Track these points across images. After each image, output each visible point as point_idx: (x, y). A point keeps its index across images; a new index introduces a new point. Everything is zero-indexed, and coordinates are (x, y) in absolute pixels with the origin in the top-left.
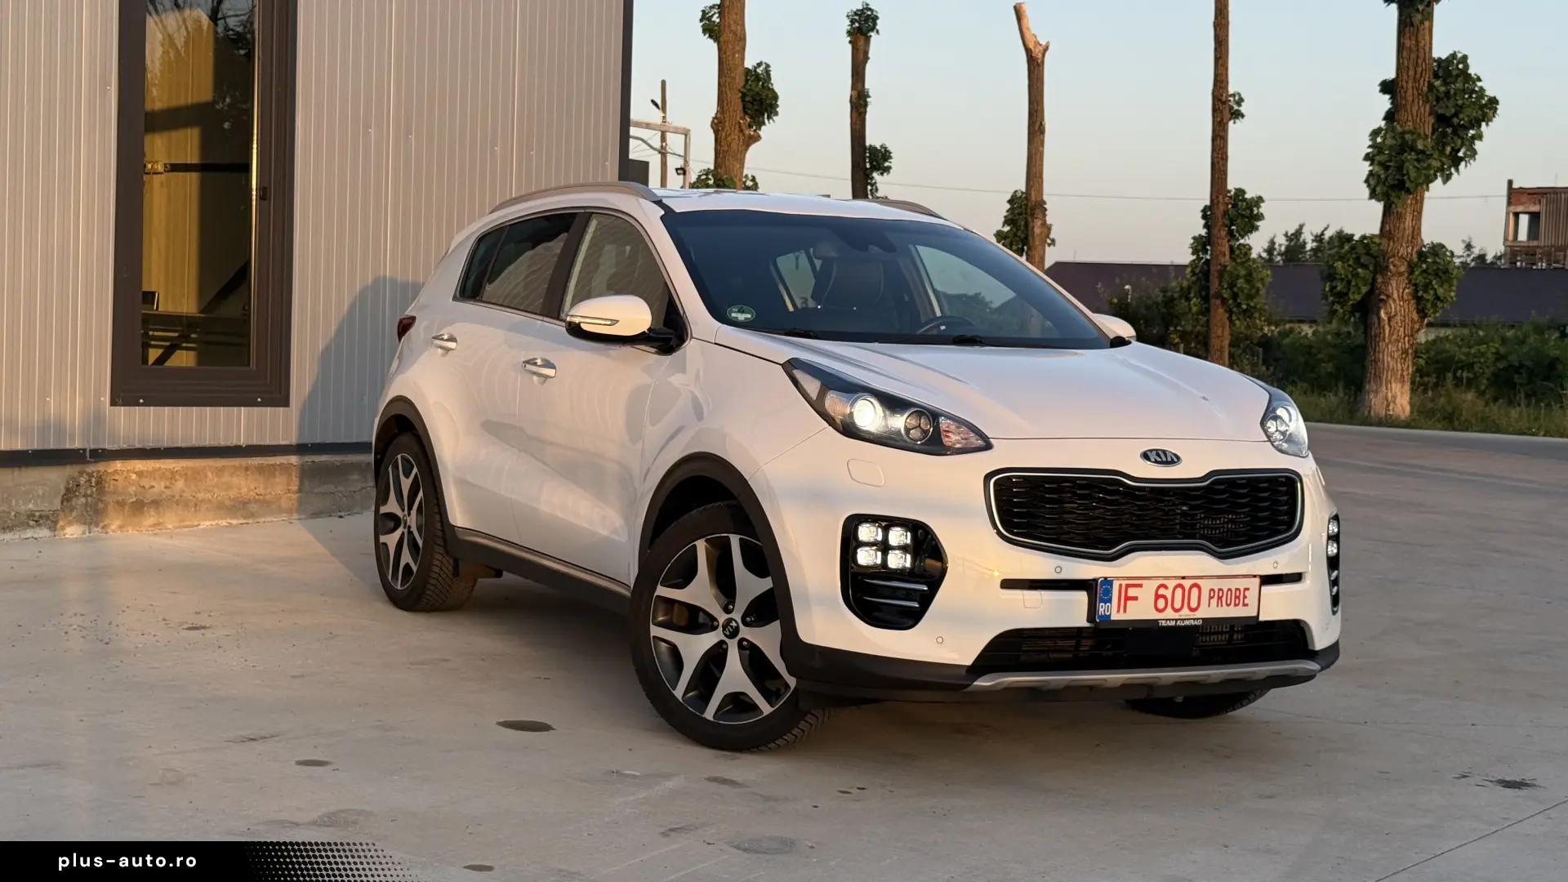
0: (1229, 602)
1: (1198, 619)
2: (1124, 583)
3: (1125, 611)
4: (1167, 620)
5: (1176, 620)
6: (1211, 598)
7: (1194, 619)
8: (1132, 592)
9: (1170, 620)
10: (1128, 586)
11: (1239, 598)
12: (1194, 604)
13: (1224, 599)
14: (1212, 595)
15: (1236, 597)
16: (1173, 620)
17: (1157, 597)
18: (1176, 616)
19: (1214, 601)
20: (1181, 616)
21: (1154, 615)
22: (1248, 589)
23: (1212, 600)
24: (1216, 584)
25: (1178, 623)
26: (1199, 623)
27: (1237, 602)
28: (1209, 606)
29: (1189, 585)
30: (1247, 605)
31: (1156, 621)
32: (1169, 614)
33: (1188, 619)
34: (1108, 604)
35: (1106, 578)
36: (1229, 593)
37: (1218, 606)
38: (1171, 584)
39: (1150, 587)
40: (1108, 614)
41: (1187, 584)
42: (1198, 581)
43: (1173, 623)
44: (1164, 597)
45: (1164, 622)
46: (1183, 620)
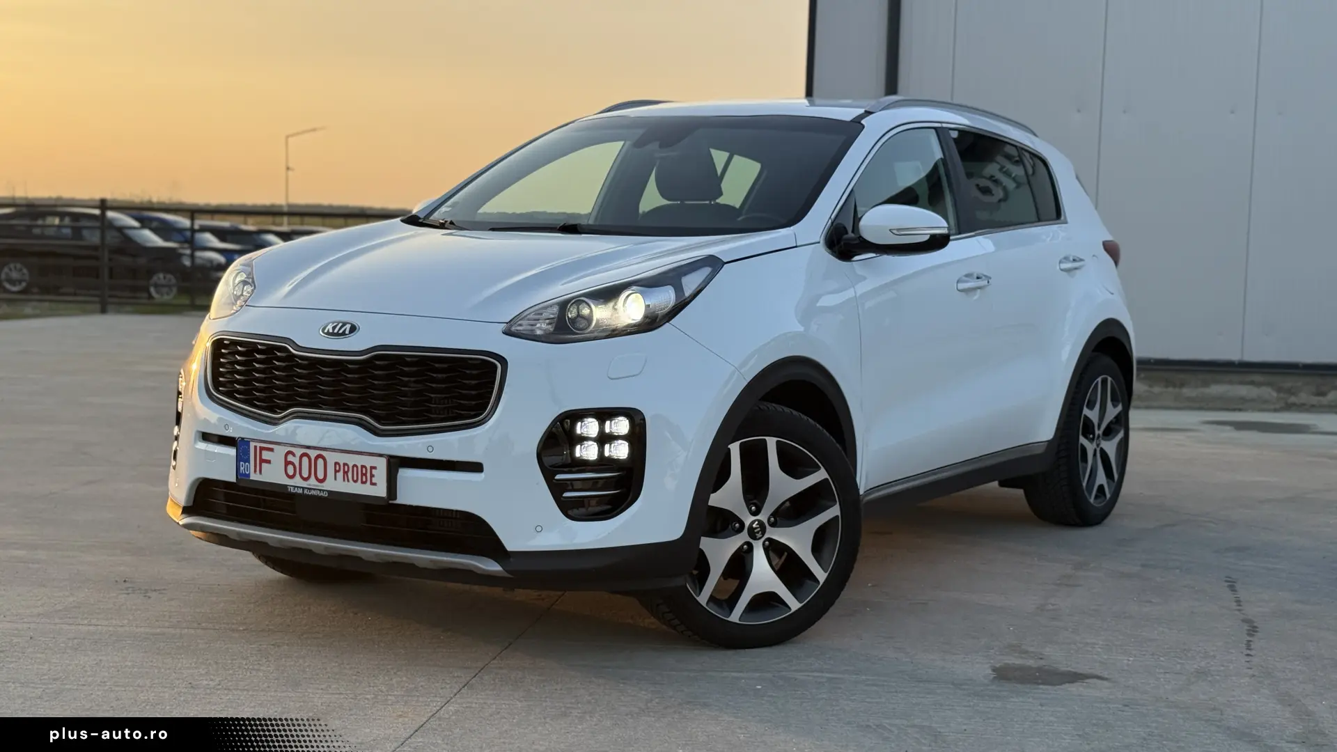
0: (355, 479)
1: (324, 491)
2: (259, 445)
4: (295, 487)
5: (303, 488)
6: (336, 471)
7: (320, 490)
8: (266, 455)
9: (298, 487)
10: (262, 449)
11: (365, 475)
12: (321, 475)
14: (337, 468)
15: (362, 474)
17: (287, 463)
18: (304, 484)
19: (340, 475)
21: (284, 480)
25: (305, 492)
26: (325, 495)
27: (364, 480)
28: (335, 479)
30: (374, 484)
31: (286, 486)
32: (297, 481)
33: (314, 489)
34: (247, 464)
35: (243, 439)
36: (355, 468)
37: (344, 480)
38: (299, 452)
39: (280, 451)
40: (247, 473)
41: (313, 454)
42: (324, 453)
43: (300, 491)
46: (310, 489)
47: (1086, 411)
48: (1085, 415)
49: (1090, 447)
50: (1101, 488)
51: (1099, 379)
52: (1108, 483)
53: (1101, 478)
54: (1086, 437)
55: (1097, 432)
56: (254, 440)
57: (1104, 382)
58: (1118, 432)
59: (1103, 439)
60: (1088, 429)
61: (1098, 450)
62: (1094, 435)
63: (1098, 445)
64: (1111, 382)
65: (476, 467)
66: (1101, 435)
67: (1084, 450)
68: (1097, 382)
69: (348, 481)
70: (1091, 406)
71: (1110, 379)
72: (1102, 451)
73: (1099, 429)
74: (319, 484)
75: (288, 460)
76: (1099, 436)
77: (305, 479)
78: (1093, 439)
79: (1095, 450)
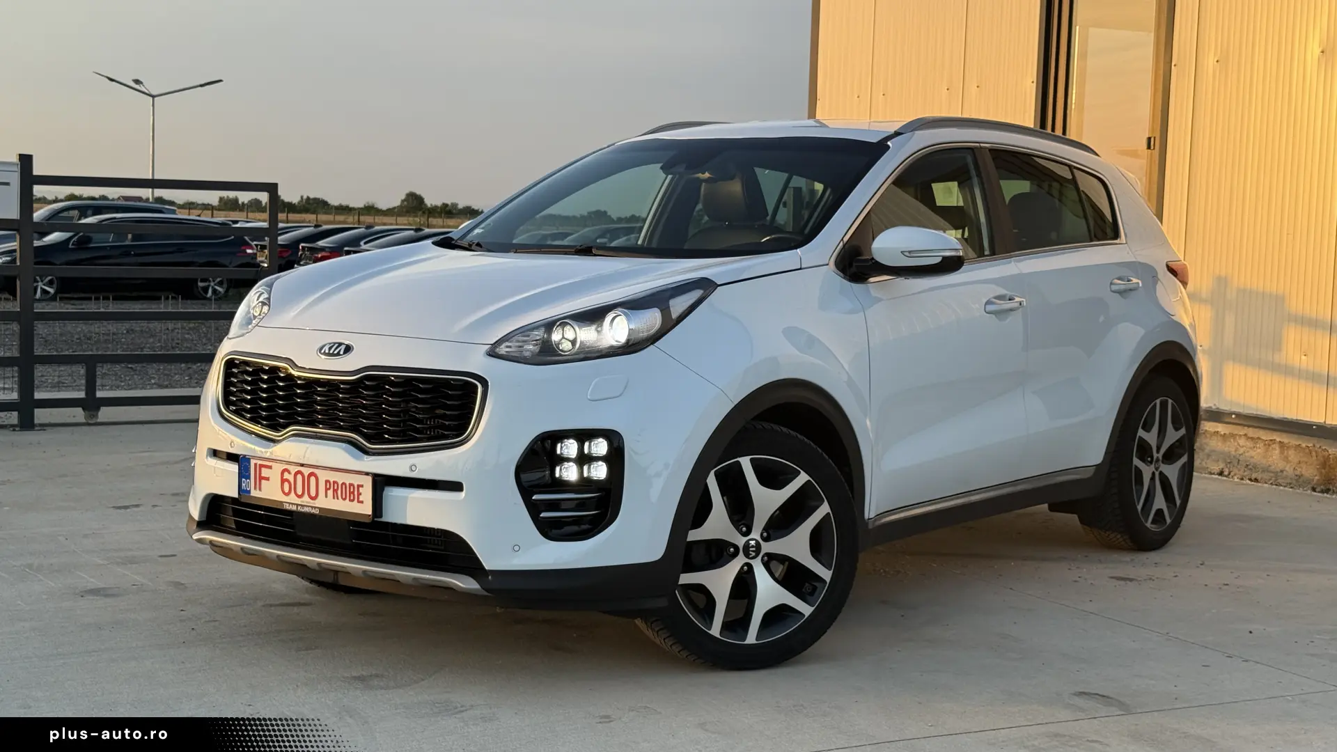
1: (315, 508)
3: (260, 489)
6: (327, 489)
9: (292, 504)
10: (261, 466)
13: (339, 492)
14: (328, 487)
16: (294, 504)
17: (283, 481)
19: (330, 492)
20: (303, 502)
22: (362, 486)
23: (329, 492)
24: (333, 477)
29: (306, 474)
32: (292, 498)
34: (248, 480)
37: (334, 498)
38: (294, 469)
40: (248, 489)
42: (316, 471)
43: (294, 508)
44: (287, 480)
45: (287, 505)
47: (1141, 433)
48: (1140, 437)
49: (1147, 471)
50: (1160, 512)
51: (1158, 401)
52: (1168, 507)
53: (1160, 502)
54: (1143, 459)
55: (1155, 455)
56: (254, 457)
57: (1164, 405)
58: (1180, 456)
59: (1163, 462)
60: (1145, 452)
61: (1157, 474)
62: (1152, 457)
63: (1157, 469)
64: (1172, 404)
65: (456, 487)
66: (1161, 458)
67: (1139, 473)
68: (1155, 405)
69: (338, 499)
70: (1147, 428)
71: (1170, 401)
72: (1161, 473)
73: (1158, 452)
74: (312, 501)
75: (284, 478)
76: (1158, 460)
77: (299, 497)
78: (1151, 462)
79: (1153, 473)
